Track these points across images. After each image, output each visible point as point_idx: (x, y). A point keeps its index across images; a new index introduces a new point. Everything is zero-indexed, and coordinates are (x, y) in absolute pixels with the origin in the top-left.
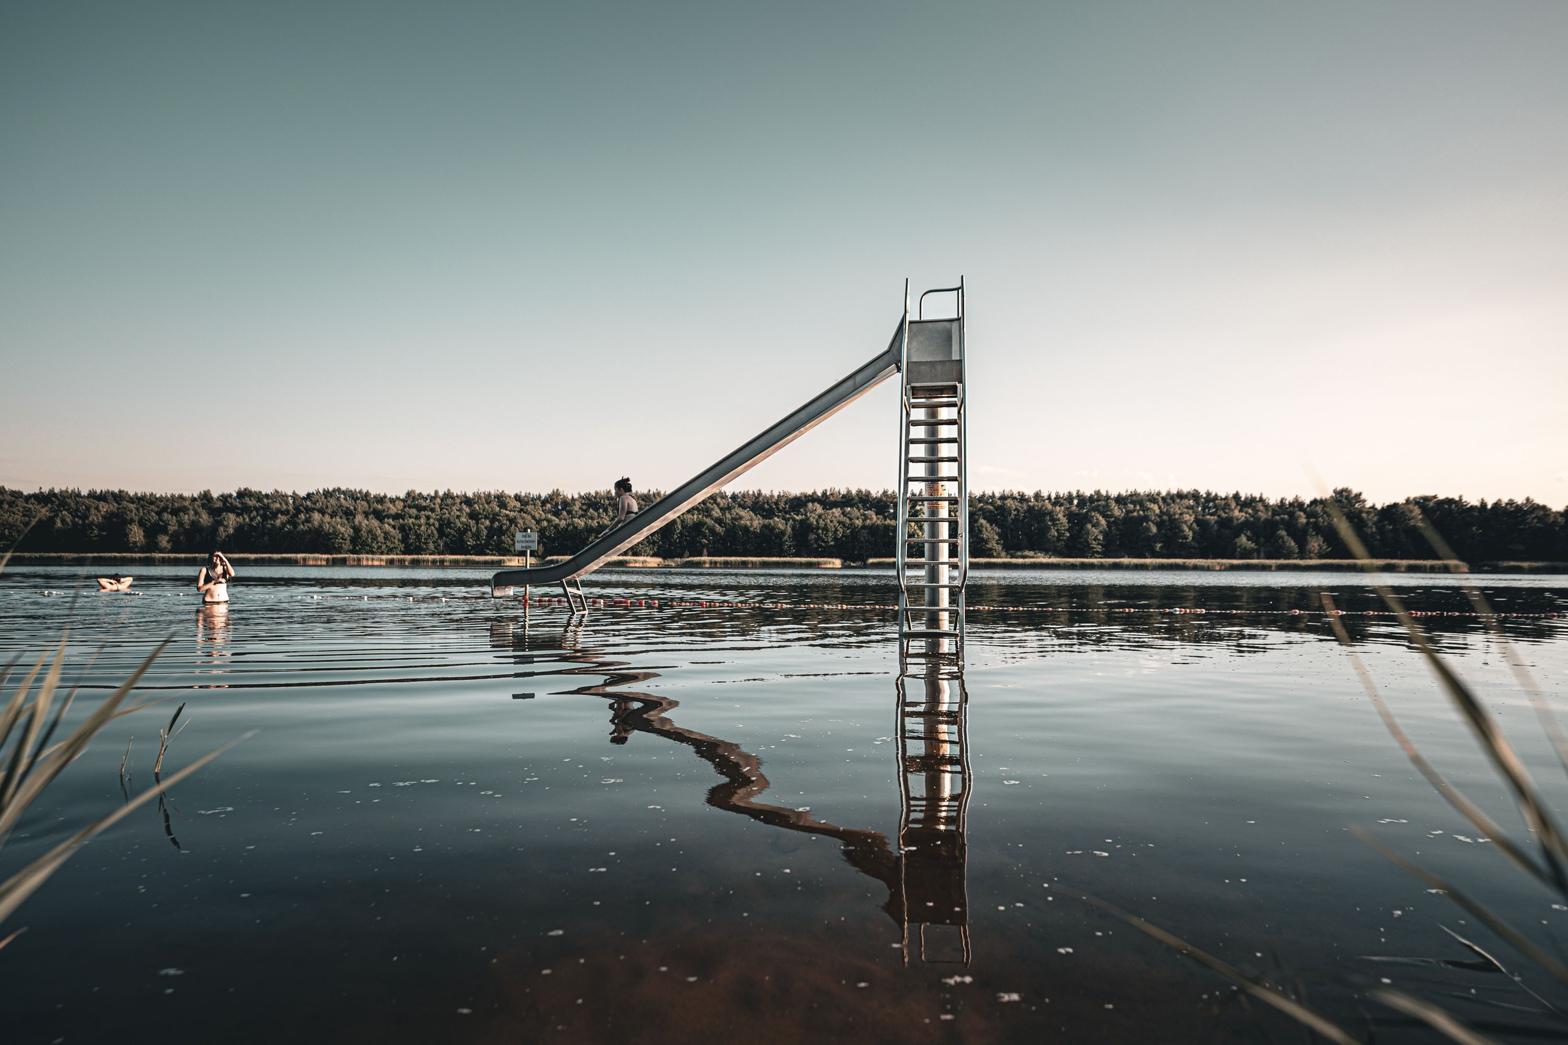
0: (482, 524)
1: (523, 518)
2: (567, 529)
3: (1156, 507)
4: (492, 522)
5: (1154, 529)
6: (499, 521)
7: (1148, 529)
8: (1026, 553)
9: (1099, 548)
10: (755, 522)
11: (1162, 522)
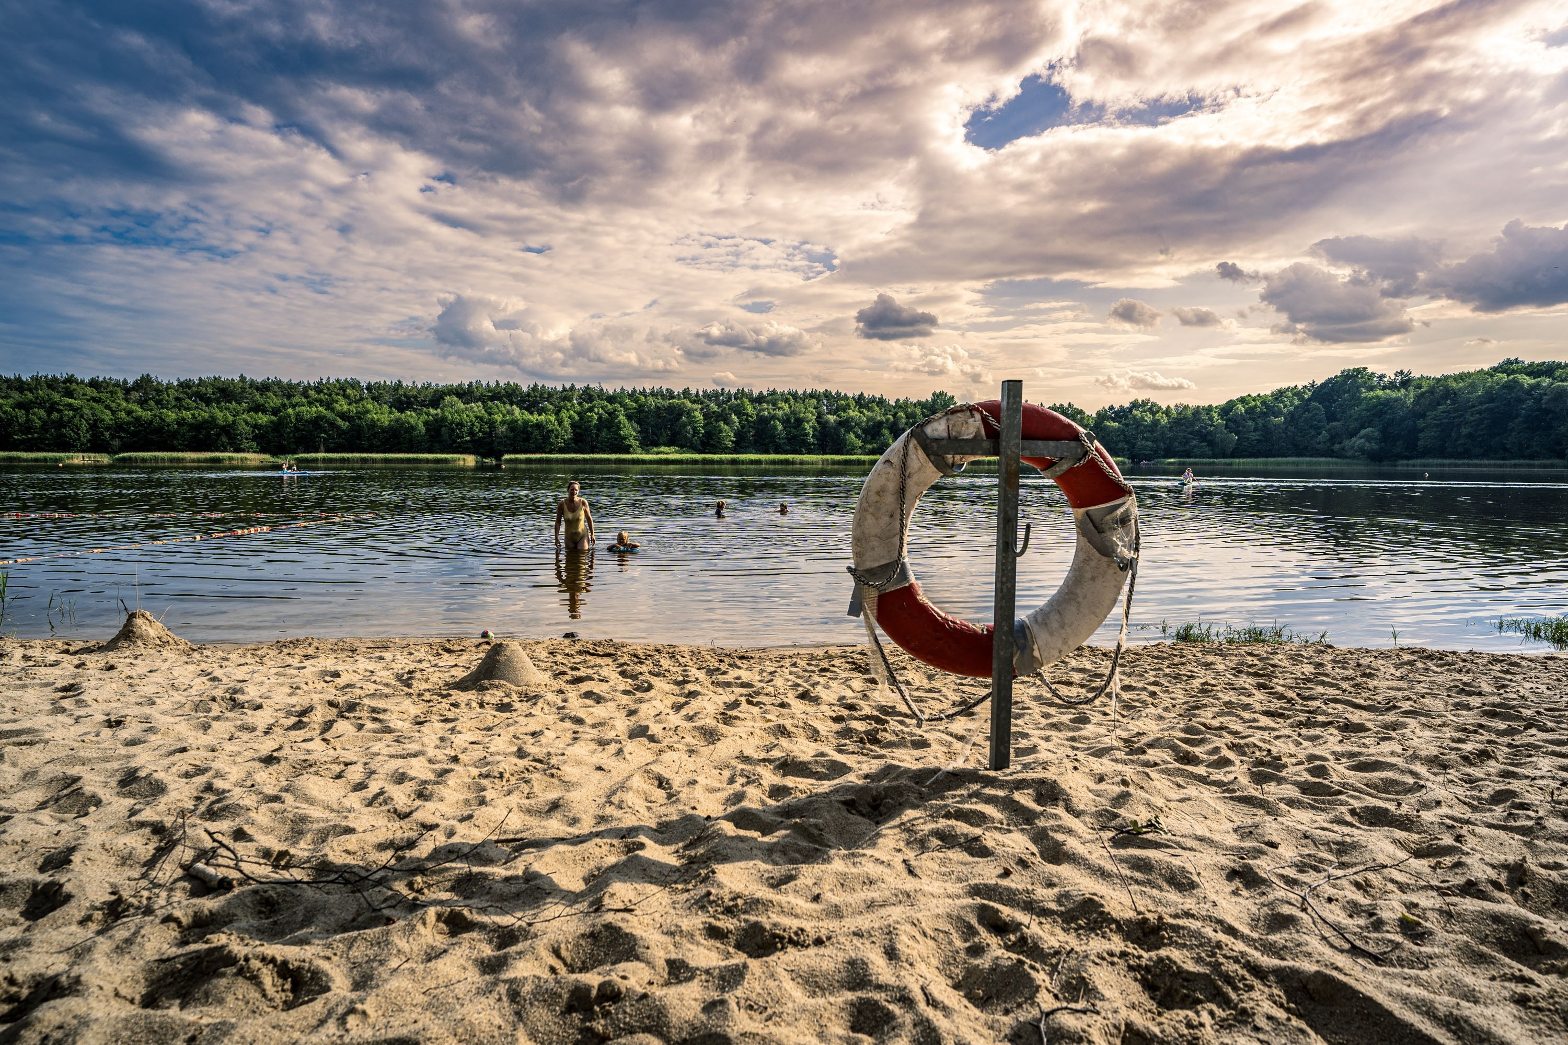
0: (34, 414)
1: (92, 408)
2: (151, 422)
3: (786, 407)
4: (49, 413)
5: (780, 427)
6: (59, 411)
7: (775, 428)
8: (662, 449)
9: (730, 445)
10: (383, 416)
11: (788, 420)
